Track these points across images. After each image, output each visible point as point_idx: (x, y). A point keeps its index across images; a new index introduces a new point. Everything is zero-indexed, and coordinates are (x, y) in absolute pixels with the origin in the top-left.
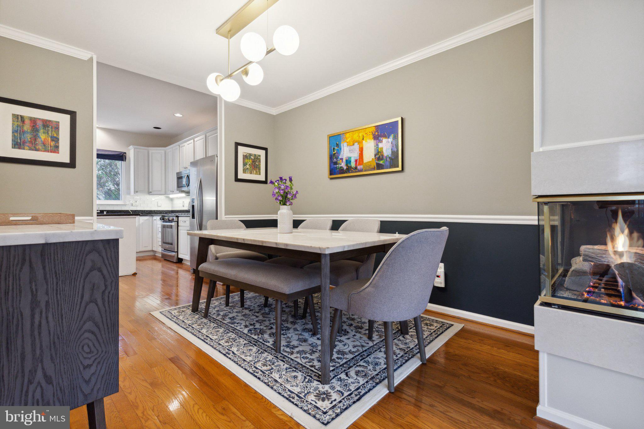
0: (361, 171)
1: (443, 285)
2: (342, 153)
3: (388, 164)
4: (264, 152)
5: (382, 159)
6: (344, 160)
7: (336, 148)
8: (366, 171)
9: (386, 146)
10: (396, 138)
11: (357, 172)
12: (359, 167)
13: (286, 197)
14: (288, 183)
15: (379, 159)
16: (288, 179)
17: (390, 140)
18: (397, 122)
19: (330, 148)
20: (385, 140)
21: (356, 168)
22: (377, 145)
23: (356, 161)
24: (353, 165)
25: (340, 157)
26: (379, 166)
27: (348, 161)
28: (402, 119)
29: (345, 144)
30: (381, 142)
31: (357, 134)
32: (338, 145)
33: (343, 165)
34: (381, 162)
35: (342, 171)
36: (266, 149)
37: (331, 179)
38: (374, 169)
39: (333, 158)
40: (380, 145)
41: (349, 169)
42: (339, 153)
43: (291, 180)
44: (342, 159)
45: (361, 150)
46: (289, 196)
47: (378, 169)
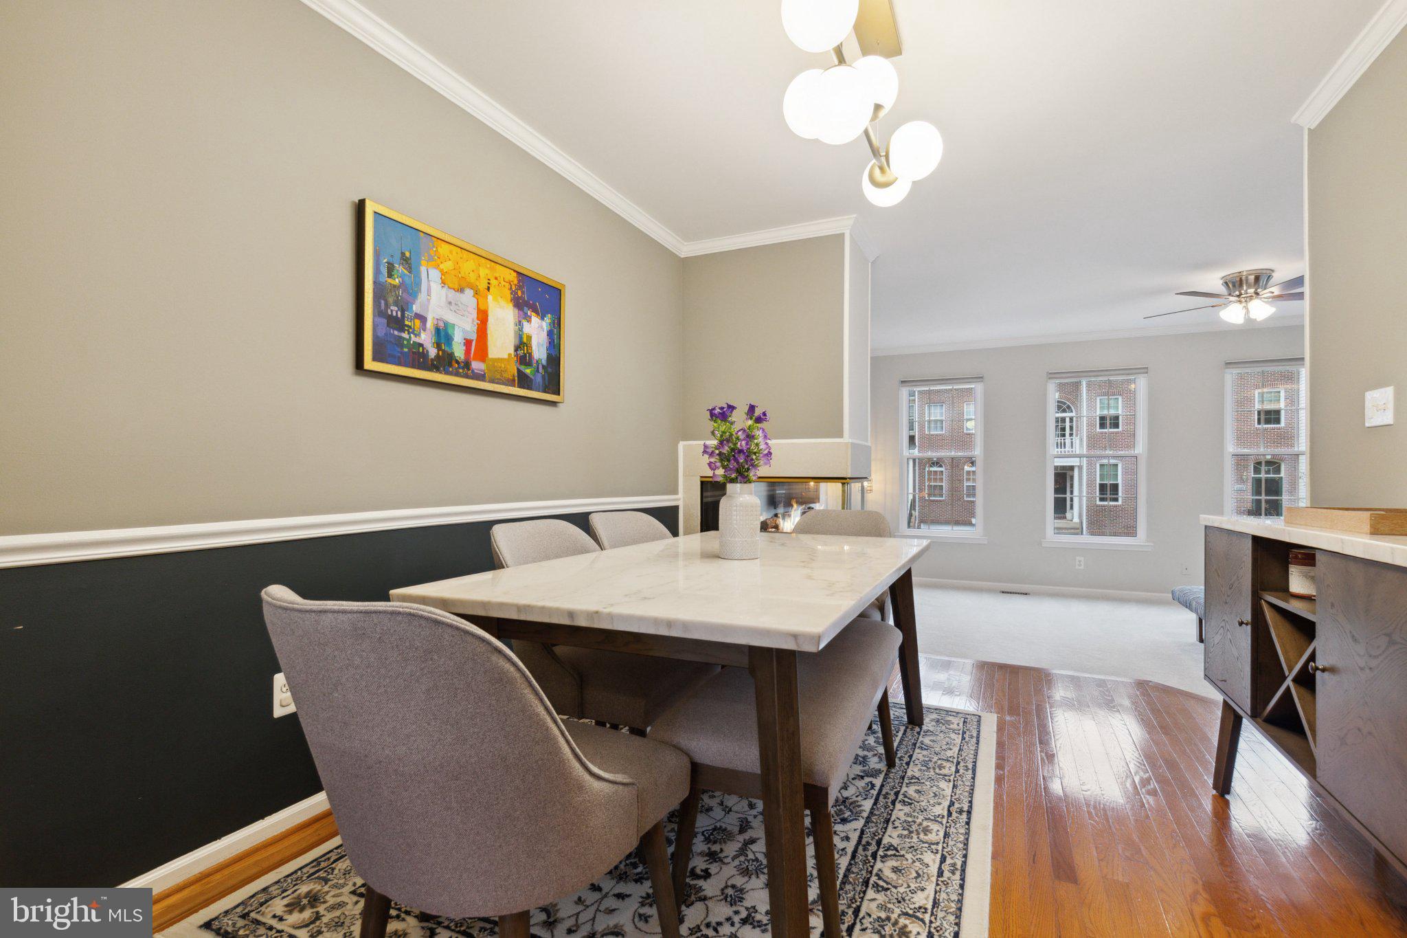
2: (422, 297)
3: (541, 380)
5: (529, 364)
6: (430, 324)
7: (401, 268)
8: (492, 381)
9: (537, 334)
10: (555, 325)
15: (523, 361)
17: (547, 323)
18: (558, 291)
19: (376, 255)
20: (535, 319)
21: (467, 365)
22: (520, 324)
23: (468, 343)
24: (458, 350)
25: (416, 308)
26: (522, 380)
27: (443, 334)
29: (435, 274)
30: (529, 320)
31: (470, 264)
32: (406, 262)
33: (426, 339)
34: (528, 371)
35: (418, 358)
38: (511, 383)
39: (388, 300)
40: (528, 328)
41: (445, 361)
42: (411, 290)
44: (423, 319)
47: (521, 386)
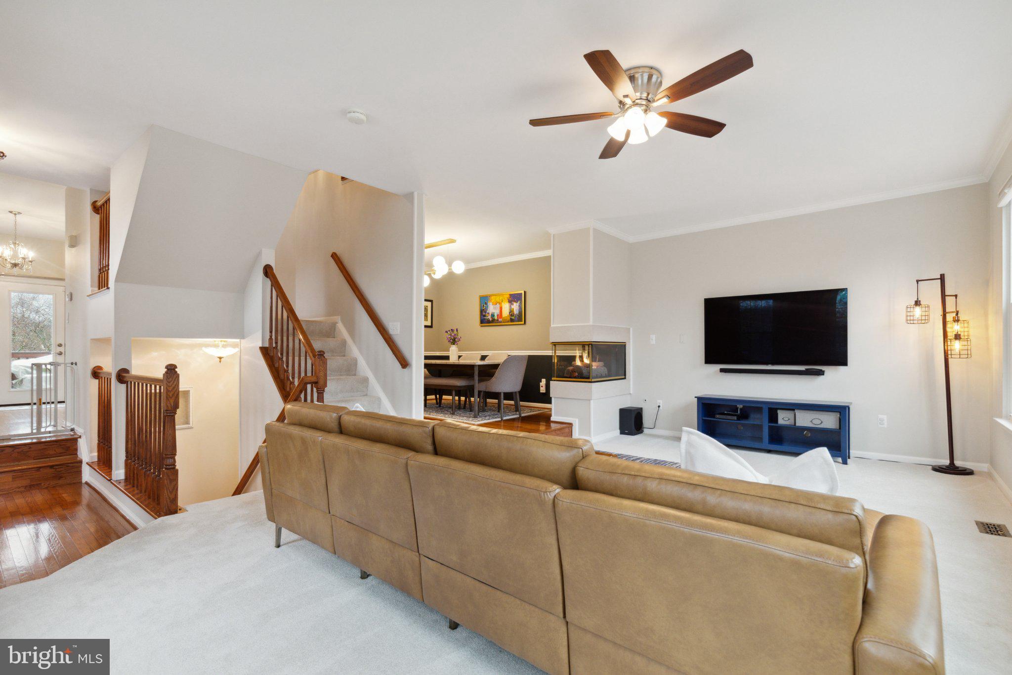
0: (501, 322)
1: (544, 392)
2: (488, 310)
3: (517, 319)
4: (430, 303)
5: (513, 316)
6: (490, 314)
7: (485, 305)
8: (504, 322)
9: (516, 307)
10: (521, 303)
11: (497, 323)
12: (499, 320)
13: (455, 340)
14: (455, 332)
15: (511, 315)
16: (455, 330)
17: (518, 304)
18: (521, 294)
19: (481, 304)
20: (515, 304)
21: (498, 320)
22: (511, 306)
23: (498, 315)
24: (496, 318)
25: (488, 312)
26: (512, 320)
27: (493, 315)
28: (525, 292)
29: (491, 303)
30: (513, 304)
31: (498, 298)
32: (486, 303)
33: (489, 317)
34: (513, 318)
35: (488, 322)
36: (431, 301)
37: (482, 326)
38: (508, 322)
39: (483, 312)
40: (512, 307)
41: (493, 321)
42: (486, 309)
43: (457, 330)
44: (489, 313)
45: (501, 308)
46: (456, 340)
47: (511, 322)
